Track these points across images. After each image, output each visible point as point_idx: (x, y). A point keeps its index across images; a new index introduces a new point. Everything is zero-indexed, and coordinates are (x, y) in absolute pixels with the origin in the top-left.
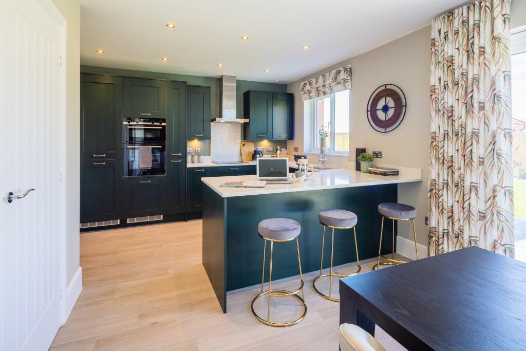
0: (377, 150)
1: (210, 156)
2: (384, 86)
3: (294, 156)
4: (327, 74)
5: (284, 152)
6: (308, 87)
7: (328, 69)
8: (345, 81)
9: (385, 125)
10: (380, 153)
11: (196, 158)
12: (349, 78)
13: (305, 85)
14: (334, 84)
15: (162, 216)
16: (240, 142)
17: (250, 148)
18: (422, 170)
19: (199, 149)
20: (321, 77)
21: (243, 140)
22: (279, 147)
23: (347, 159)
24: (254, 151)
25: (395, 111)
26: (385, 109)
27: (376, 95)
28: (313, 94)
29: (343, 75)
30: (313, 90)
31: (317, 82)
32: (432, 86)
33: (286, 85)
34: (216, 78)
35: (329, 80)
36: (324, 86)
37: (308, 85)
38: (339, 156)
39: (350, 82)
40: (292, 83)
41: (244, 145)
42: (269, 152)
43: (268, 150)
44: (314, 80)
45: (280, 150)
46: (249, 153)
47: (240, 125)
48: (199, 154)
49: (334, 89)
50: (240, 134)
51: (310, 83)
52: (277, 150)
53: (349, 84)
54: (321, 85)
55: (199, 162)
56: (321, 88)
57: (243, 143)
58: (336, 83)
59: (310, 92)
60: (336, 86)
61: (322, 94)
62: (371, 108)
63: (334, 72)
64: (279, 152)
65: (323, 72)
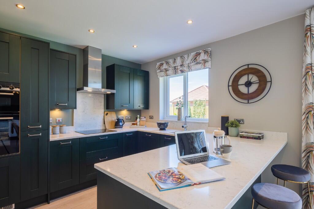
0: (239, 118)
1: (73, 125)
2: (247, 66)
3: (157, 123)
4: (186, 56)
5: (143, 120)
6: (165, 66)
7: (188, 52)
8: (205, 61)
9: (248, 98)
10: (243, 120)
11: (58, 128)
12: (210, 59)
13: (162, 64)
14: (192, 64)
15: (14, 205)
16: (103, 112)
17: (112, 117)
18: (288, 134)
19: (60, 119)
20: (179, 58)
21: (106, 110)
22: (138, 116)
23: (207, 125)
24: (117, 119)
25: (259, 86)
26: (248, 84)
27: (238, 73)
28: (169, 72)
29: (203, 56)
30: (171, 69)
31: (174, 62)
32: (309, 64)
33: (141, 65)
34: (80, 49)
35: (188, 60)
36: (181, 65)
37: (165, 65)
38: (198, 123)
39: (210, 62)
40: (147, 64)
41: (107, 114)
42: (129, 120)
43: (127, 118)
44: (171, 61)
45: (140, 119)
46: (112, 122)
47: (103, 96)
48: (60, 124)
49: (193, 68)
50: (103, 104)
51: (167, 63)
52: (137, 118)
53: (208, 64)
54: (180, 64)
55: (61, 132)
56: (179, 67)
57: (106, 113)
58: (195, 63)
59: (166, 70)
60: (195, 66)
61: (180, 72)
62: (232, 84)
63: (193, 54)
64: (138, 120)
65: (182, 54)
